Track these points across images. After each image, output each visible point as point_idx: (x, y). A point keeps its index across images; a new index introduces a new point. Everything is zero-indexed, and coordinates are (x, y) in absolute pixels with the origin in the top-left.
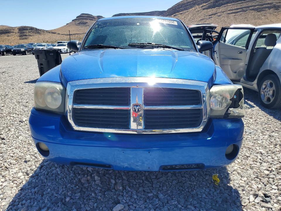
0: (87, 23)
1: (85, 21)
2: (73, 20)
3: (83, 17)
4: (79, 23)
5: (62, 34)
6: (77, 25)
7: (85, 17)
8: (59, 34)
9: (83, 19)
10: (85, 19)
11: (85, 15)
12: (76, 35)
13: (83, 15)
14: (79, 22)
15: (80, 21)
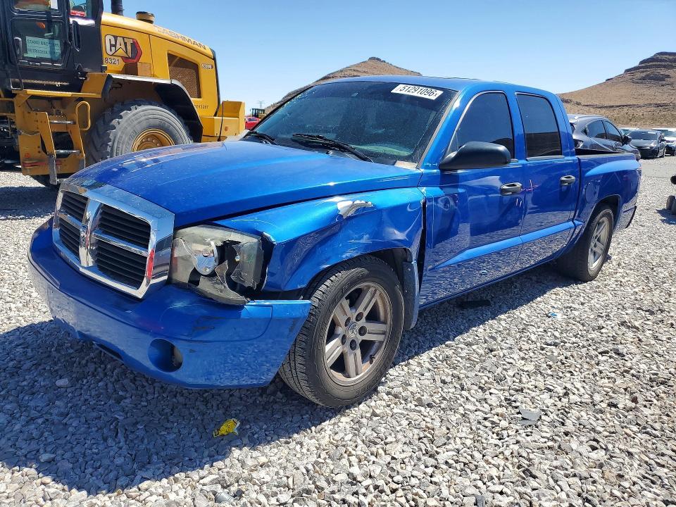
0: (668, 76)
1: (663, 72)
2: (627, 71)
3: (661, 61)
4: (644, 79)
5: (587, 106)
6: (637, 83)
7: (666, 61)
8: (578, 104)
9: (659, 66)
10: (665, 66)
11: (667, 56)
12: (625, 109)
13: (660, 57)
14: (643, 75)
15: (649, 71)
